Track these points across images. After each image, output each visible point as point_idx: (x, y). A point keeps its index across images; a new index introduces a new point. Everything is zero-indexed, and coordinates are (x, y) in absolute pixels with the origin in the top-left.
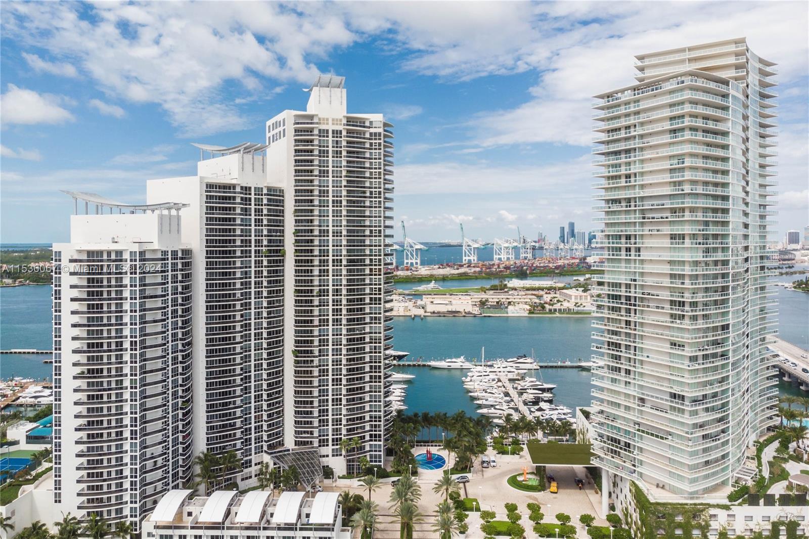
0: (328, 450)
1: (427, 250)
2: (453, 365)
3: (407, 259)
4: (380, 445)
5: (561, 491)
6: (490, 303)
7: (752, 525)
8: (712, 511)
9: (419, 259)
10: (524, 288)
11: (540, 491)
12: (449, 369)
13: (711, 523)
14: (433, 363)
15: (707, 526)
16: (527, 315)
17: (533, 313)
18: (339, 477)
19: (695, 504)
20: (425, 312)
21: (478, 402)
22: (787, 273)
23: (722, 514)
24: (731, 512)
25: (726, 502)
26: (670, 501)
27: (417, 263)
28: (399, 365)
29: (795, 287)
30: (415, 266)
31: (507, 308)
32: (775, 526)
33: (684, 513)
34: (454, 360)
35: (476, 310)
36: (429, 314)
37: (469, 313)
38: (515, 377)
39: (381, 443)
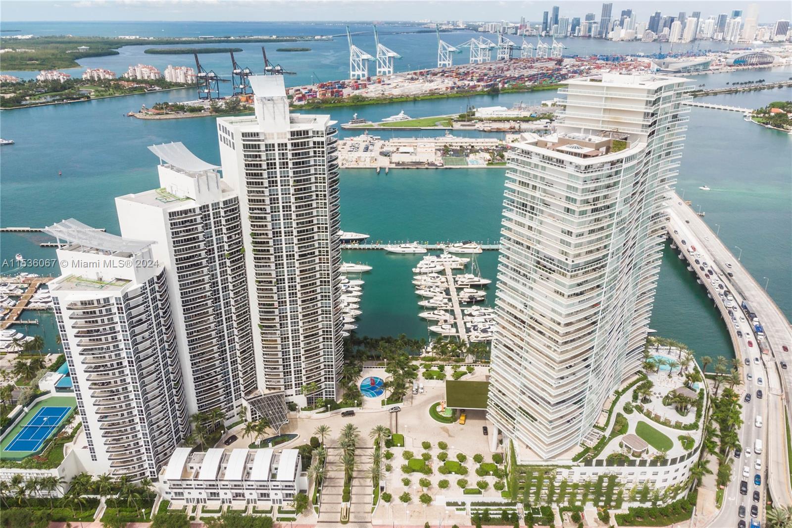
0: (292, 391)
1: (400, 59)
2: (407, 251)
3: (380, 67)
4: (333, 385)
5: (467, 421)
6: (454, 148)
7: (584, 477)
8: (559, 470)
9: (392, 68)
10: (489, 120)
11: (452, 422)
12: (404, 254)
13: (557, 476)
14: (390, 248)
15: (554, 478)
16: (485, 166)
17: (492, 164)
18: (302, 409)
19: (548, 466)
20: (391, 163)
21: (422, 303)
22: (756, 90)
23: (565, 472)
24: (571, 470)
25: (571, 463)
26: (531, 463)
27: (389, 72)
28: (360, 249)
29: (753, 117)
30: (387, 75)
31: (467, 156)
32: (601, 479)
33: (540, 471)
34: (408, 245)
35: (438, 160)
36: (393, 166)
37: (433, 164)
38: (459, 267)
39: (334, 383)
